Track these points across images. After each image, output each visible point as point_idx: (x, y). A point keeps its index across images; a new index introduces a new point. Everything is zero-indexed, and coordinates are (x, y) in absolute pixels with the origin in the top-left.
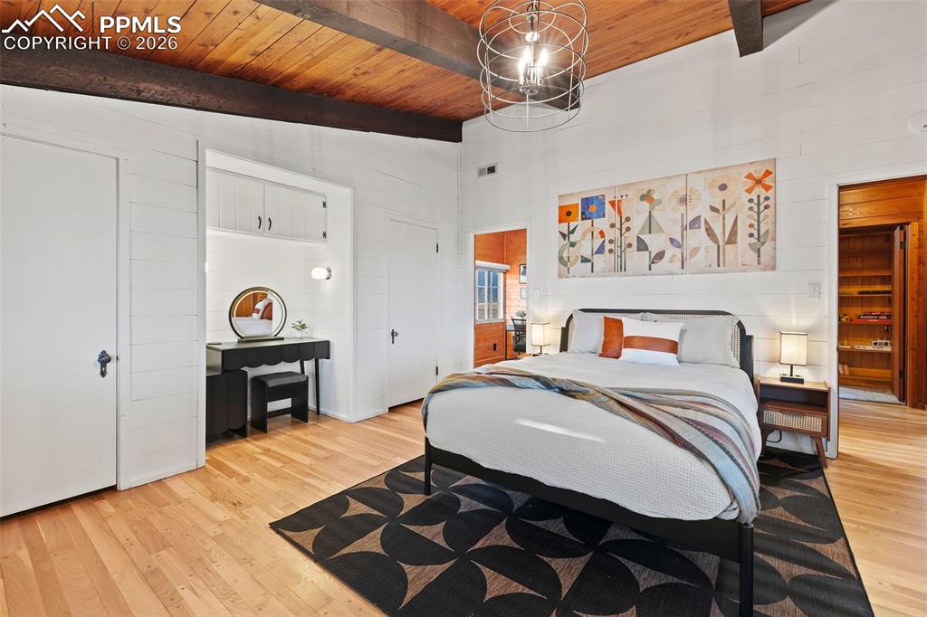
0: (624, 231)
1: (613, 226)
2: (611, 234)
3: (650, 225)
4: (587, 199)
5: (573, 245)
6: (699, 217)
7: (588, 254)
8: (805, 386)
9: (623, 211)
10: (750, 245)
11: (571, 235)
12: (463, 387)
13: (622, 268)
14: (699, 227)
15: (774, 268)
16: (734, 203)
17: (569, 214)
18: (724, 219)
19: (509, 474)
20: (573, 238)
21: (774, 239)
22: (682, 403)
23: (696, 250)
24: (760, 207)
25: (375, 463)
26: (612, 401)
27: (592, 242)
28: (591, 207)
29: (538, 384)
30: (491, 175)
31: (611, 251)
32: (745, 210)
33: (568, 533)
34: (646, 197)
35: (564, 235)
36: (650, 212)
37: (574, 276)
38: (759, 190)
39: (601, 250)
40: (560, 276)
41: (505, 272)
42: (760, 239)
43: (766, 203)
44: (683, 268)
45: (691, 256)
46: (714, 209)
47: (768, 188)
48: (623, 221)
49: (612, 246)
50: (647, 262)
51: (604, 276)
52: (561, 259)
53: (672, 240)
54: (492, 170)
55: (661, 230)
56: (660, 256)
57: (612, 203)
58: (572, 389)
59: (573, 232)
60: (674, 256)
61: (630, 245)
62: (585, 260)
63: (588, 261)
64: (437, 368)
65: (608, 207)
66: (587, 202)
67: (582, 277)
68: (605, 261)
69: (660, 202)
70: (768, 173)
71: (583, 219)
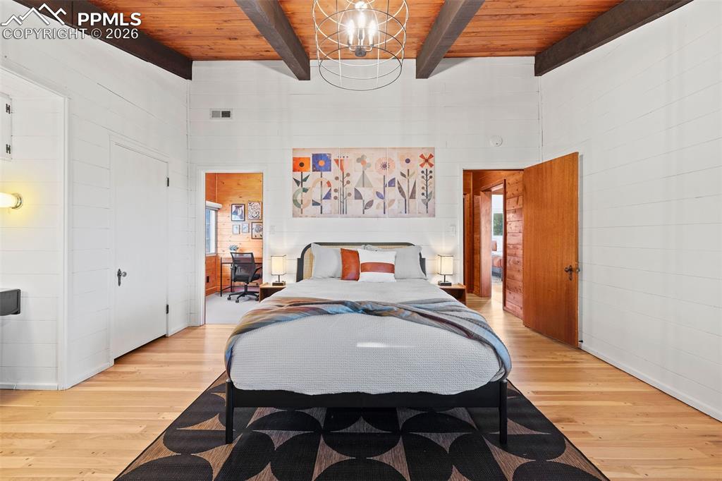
0: (345, 183)
1: (337, 178)
2: (336, 185)
3: (364, 181)
4: (317, 155)
5: (305, 190)
6: (394, 179)
7: (318, 199)
8: (452, 287)
9: (344, 167)
10: (422, 200)
11: (303, 183)
12: (277, 321)
13: (343, 211)
14: (394, 186)
15: (434, 216)
16: (414, 173)
17: (302, 165)
18: (408, 182)
19: (335, 394)
20: (305, 185)
21: (434, 198)
22: (450, 308)
23: (393, 201)
24: (428, 176)
25: (137, 429)
26: (415, 314)
27: (321, 190)
28: (320, 161)
29: (347, 308)
30: (226, 120)
31: (336, 198)
32: (420, 177)
33: (374, 428)
34: (361, 160)
35: (297, 182)
36: (363, 172)
37: (307, 216)
38: (427, 166)
39: (328, 197)
40: (294, 215)
41: (217, 210)
42: (428, 196)
43: (431, 174)
44: (384, 213)
45: (390, 205)
46: (403, 175)
47: (431, 165)
48: (345, 176)
49: (337, 194)
50: (361, 208)
51: (330, 217)
52: (295, 201)
53: (378, 194)
54: (226, 114)
55: (370, 186)
56: (370, 204)
57: (337, 161)
58: (377, 309)
59: (305, 180)
60: (379, 204)
61: (350, 194)
62: (315, 204)
63: (318, 204)
64: (168, 306)
65: (333, 164)
66: (317, 157)
67: (312, 217)
68: (331, 205)
69: (369, 166)
70: (431, 156)
71: (313, 171)
